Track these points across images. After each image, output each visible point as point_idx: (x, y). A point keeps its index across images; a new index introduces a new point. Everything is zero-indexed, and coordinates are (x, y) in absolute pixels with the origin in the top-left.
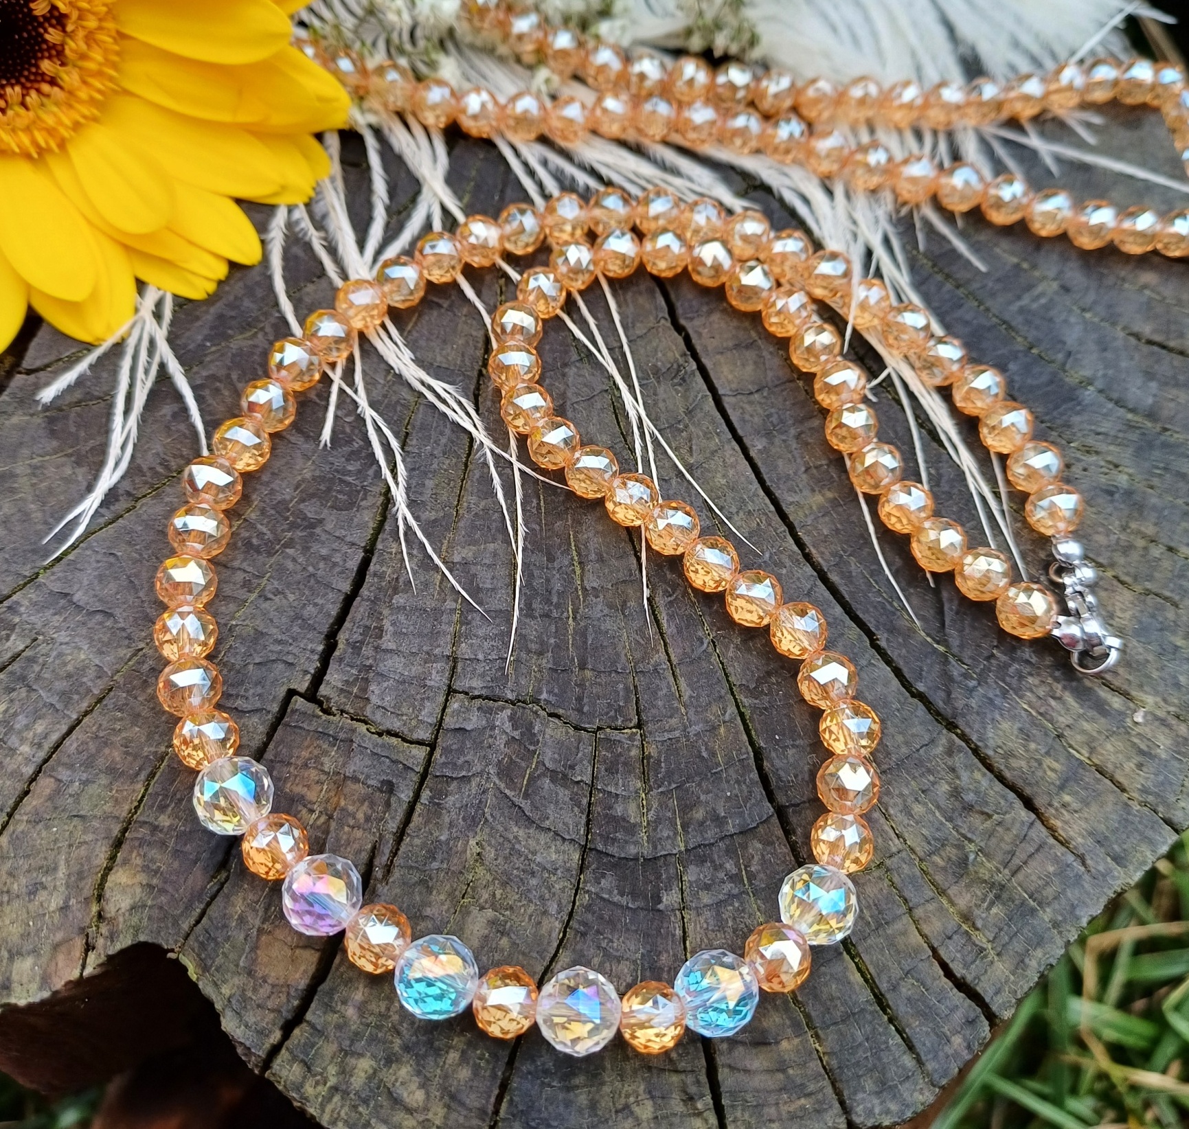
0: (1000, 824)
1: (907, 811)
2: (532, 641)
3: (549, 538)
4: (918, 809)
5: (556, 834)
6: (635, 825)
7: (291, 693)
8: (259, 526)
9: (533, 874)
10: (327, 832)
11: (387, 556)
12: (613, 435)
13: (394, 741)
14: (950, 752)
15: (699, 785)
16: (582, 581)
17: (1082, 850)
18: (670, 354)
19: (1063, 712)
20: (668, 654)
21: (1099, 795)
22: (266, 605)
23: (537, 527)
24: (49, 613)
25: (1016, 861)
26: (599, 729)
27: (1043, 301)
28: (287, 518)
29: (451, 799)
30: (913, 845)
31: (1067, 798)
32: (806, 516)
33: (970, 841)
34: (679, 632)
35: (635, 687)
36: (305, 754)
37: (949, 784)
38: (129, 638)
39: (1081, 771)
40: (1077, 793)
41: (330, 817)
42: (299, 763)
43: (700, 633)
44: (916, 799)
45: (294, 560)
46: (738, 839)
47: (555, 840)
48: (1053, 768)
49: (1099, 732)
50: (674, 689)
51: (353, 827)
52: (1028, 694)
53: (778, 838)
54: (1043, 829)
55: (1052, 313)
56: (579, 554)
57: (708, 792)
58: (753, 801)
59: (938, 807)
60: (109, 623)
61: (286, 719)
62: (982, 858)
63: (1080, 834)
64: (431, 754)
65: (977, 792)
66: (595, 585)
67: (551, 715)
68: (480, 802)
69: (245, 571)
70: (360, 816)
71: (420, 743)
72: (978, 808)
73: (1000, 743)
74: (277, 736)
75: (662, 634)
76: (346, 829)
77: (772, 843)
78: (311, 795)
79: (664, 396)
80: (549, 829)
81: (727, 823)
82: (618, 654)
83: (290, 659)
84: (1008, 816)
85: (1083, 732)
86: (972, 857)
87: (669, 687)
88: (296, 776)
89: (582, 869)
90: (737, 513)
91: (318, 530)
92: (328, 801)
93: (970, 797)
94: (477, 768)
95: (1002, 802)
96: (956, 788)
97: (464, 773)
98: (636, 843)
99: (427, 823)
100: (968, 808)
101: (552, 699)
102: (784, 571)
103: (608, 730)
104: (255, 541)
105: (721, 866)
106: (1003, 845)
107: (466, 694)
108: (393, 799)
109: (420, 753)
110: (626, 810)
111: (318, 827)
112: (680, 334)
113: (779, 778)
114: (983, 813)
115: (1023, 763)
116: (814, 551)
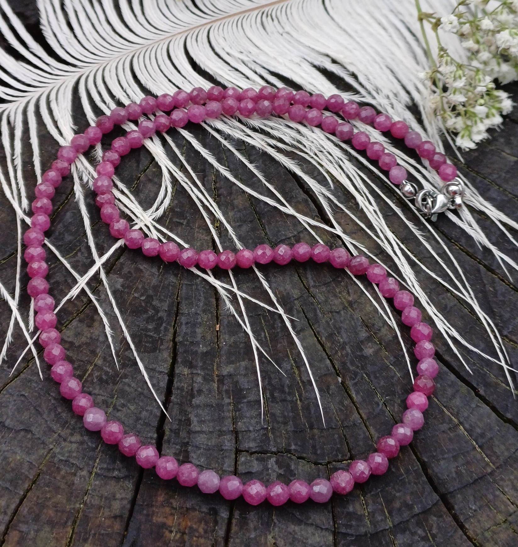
2: (279, 417)
3: (275, 354)
5: (317, 526)
6: (361, 515)
10: (184, 542)
11: (182, 377)
12: (301, 289)
15: (394, 488)
20: (359, 414)
26: (329, 463)
29: (252, 514)
35: (345, 436)
36: (160, 499)
41: (183, 533)
42: (158, 504)
43: (376, 400)
47: (316, 530)
50: (367, 434)
51: (198, 537)
53: (444, 513)
57: (399, 491)
58: (426, 493)
60: (29, 436)
61: (144, 480)
67: (299, 458)
70: (201, 530)
75: (353, 403)
76: (195, 539)
77: (441, 516)
78: (168, 522)
80: (312, 524)
81: (414, 508)
82: (330, 418)
87: (364, 433)
88: (158, 512)
89: (335, 545)
92: (179, 524)
98: (364, 526)
101: (297, 448)
103: (334, 463)
107: (247, 451)
108: (219, 518)
110: (354, 508)
111: (177, 541)
113: (439, 478)
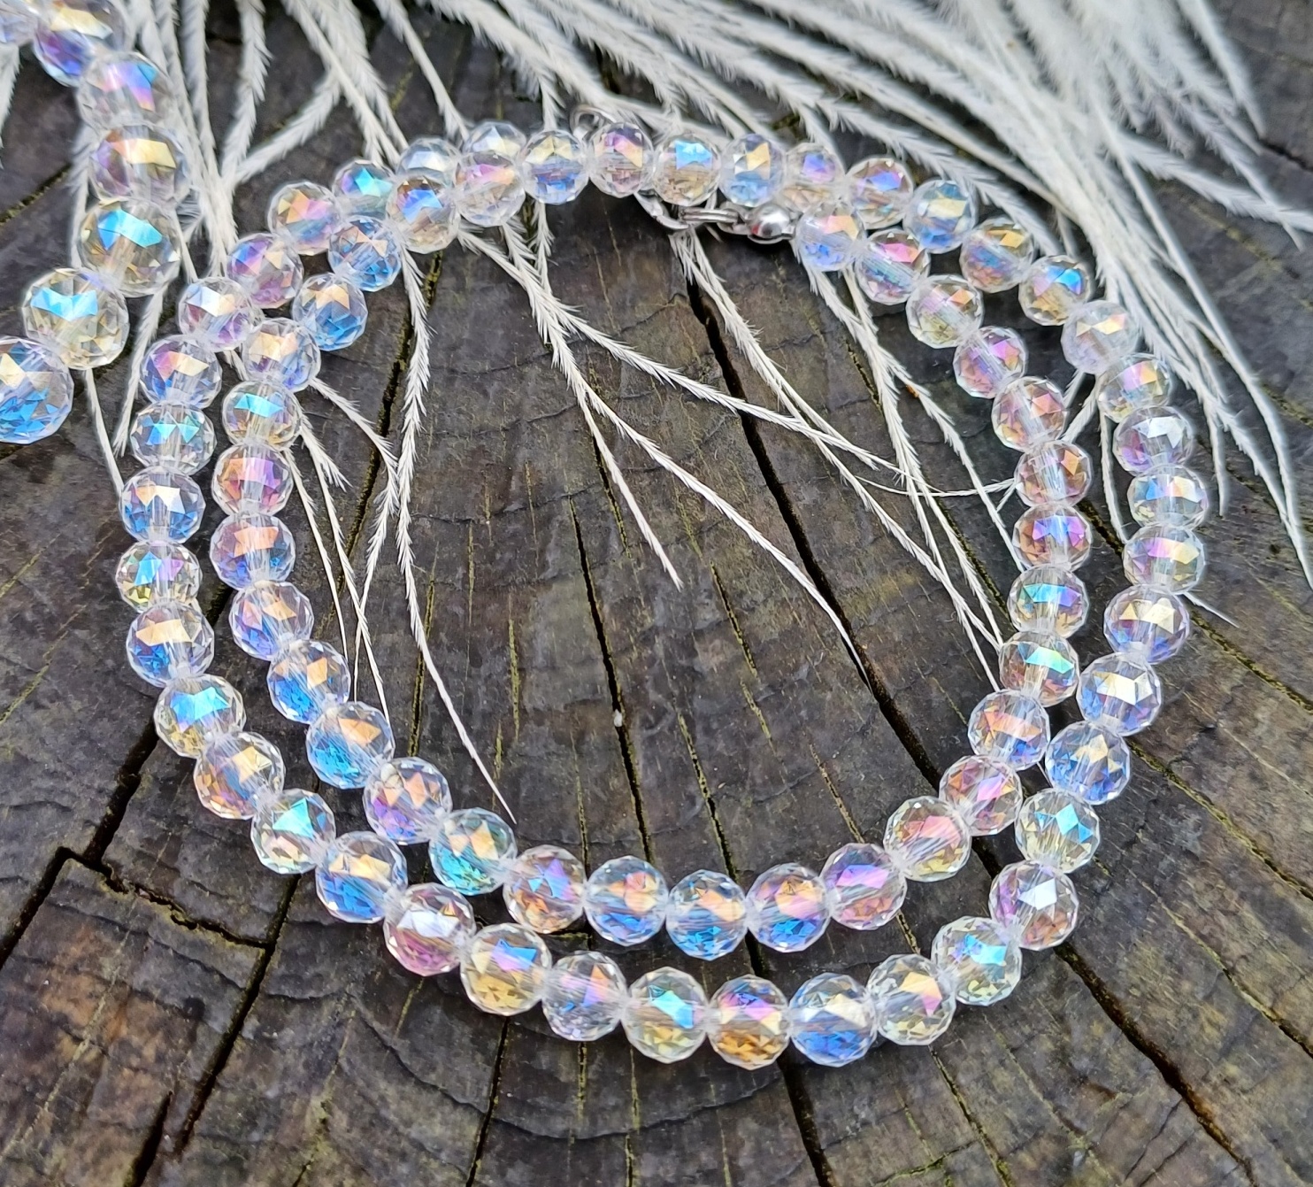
0: (1125, 1106)
1: (986, 1081)
3: (476, 628)
4: (1003, 1078)
5: (446, 1095)
7: (63, 854)
8: (37, 593)
9: (403, 1156)
10: (96, 1074)
12: (587, 474)
13: (211, 937)
14: (1058, 990)
16: (521, 697)
17: (1247, 1153)
18: (684, 352)
19: (1237, 935)
20: (640, 816)
21: (1281, 1067)
22: (37, 716)
23: (459, 611)
25: (1146, 1166)
27: (1258, 291)
28: (80, 583)
29: (289, 1033)
30: (991, 1135)
31: (1233, 1070)
32: (869, 611)
33: (1078, 1132)
34: (661, 783)
36: (75, 951)
37: (1054, 1041)
39: (1257, 1028)
40: (1247, 1063)
41: (104, 1052)
42: (66, 964)
43: (692, 789)
44: (1002, 1063)
45: (86, 647)
46: (722, 1116)
47: (440, 1103)
48: (1215, 1022)
49: (1290, 969)
51: (136, 1070)
52: (1186, 904)
53: (784, 1116)
54: (1192, 1118)
55: (1270, 310)
56: (520, 656)
59: (1033, 1076)
61: (52, 895)
62: (1092, 1159)
63: (1248, 1128)
64: (266, 960)
65: (1094, 1055)
66: (540, 705)
68: (333, 1039)
69: (9, 662)
70: (149, 1052)
71: (251, 942)
72: (1093, 1080)
73: (1135, 979)
74: (36, 920)
76: (126, 1072)
77: (773, 1124)
78: (78, 1016)
79: (671, 416)
80: (435, 1087)
81: (708, 1089)
82: (564, 815)
83: (65, 801)
84: (1138, 1095)
85: (1265, 967)
86: (1078, 1157)
88: (59, 985)
89: (480, 1150)
90: (765, 602)
92: (104, 1025)
93: (1083, 1064)
94: (333, 985)
95: (1132, 1073)
96: (1063, 1048)
97: (311, 993)
98: (566, 1114)
99: (248, 1068)
100: (1080, 1080)
102: (829, 696)
104: (29, 616)
105: (694, 1156)
106: (1127, 1140)
108: (201, 1030)
109: (247, 958)
110: (554, 1062)
111: (86, 1066)
112: (703, 321)
114: (1100, 1089)
115: (1170, 1014)
116: (876, 667)
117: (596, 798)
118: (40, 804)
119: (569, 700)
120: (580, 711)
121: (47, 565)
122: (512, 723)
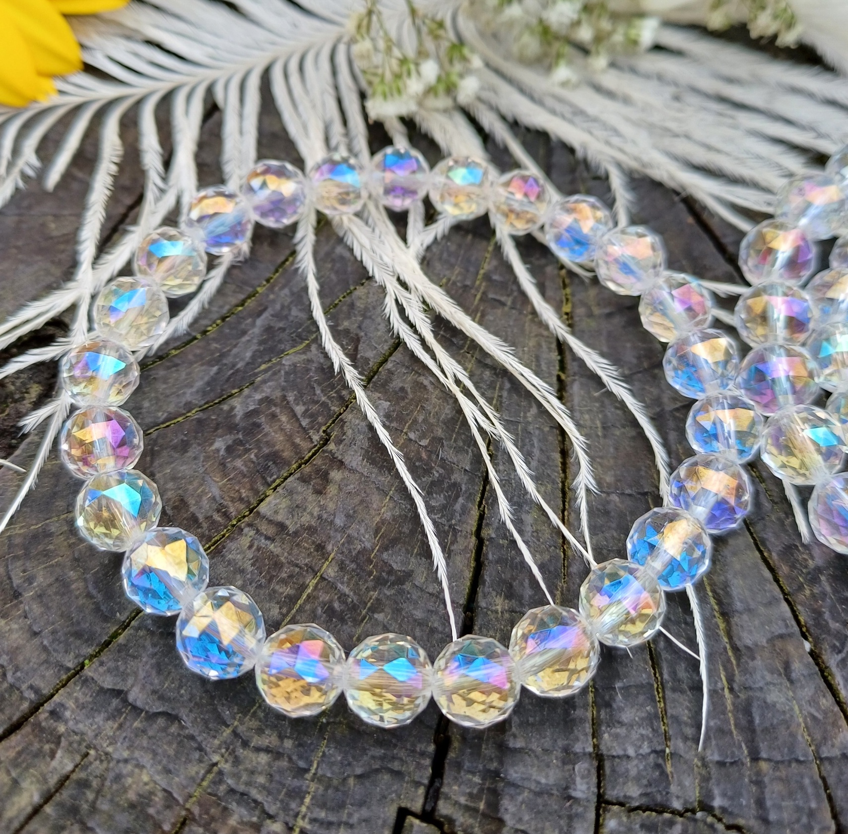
7: (403, 813)
8: (340, 586)
24: (99, 719)
28: (370, 573)
38: (200, 749)
56: (720, 603)
60: (174, 729)
82: (793, 737)
83: (396, 766)
91: (407, 586)
104: (336, 605)
107: (621, 804)
117: (814, 718)
118: (377, 771)
119: (769, 636)
120: (779, 644)
121: (342, 562)
122: (729, 660)
